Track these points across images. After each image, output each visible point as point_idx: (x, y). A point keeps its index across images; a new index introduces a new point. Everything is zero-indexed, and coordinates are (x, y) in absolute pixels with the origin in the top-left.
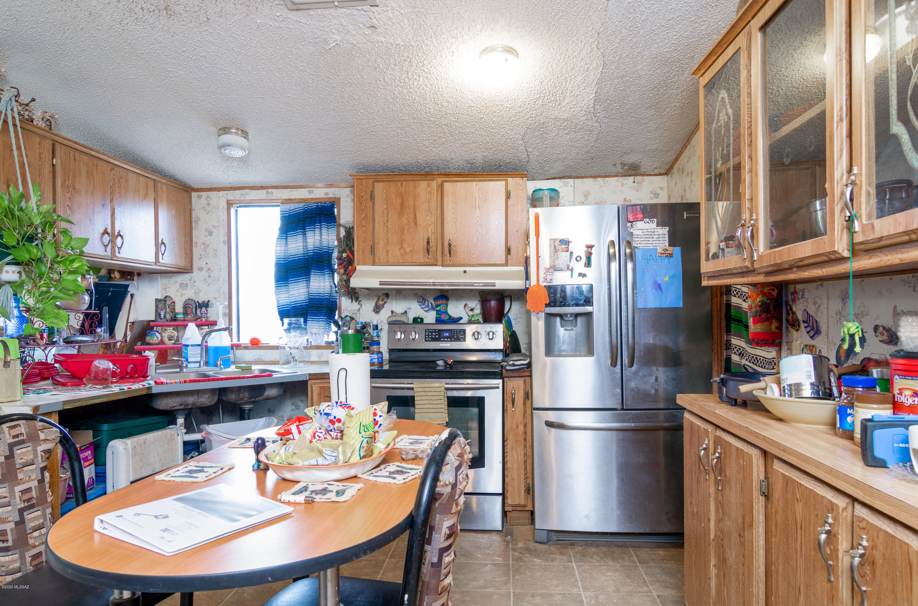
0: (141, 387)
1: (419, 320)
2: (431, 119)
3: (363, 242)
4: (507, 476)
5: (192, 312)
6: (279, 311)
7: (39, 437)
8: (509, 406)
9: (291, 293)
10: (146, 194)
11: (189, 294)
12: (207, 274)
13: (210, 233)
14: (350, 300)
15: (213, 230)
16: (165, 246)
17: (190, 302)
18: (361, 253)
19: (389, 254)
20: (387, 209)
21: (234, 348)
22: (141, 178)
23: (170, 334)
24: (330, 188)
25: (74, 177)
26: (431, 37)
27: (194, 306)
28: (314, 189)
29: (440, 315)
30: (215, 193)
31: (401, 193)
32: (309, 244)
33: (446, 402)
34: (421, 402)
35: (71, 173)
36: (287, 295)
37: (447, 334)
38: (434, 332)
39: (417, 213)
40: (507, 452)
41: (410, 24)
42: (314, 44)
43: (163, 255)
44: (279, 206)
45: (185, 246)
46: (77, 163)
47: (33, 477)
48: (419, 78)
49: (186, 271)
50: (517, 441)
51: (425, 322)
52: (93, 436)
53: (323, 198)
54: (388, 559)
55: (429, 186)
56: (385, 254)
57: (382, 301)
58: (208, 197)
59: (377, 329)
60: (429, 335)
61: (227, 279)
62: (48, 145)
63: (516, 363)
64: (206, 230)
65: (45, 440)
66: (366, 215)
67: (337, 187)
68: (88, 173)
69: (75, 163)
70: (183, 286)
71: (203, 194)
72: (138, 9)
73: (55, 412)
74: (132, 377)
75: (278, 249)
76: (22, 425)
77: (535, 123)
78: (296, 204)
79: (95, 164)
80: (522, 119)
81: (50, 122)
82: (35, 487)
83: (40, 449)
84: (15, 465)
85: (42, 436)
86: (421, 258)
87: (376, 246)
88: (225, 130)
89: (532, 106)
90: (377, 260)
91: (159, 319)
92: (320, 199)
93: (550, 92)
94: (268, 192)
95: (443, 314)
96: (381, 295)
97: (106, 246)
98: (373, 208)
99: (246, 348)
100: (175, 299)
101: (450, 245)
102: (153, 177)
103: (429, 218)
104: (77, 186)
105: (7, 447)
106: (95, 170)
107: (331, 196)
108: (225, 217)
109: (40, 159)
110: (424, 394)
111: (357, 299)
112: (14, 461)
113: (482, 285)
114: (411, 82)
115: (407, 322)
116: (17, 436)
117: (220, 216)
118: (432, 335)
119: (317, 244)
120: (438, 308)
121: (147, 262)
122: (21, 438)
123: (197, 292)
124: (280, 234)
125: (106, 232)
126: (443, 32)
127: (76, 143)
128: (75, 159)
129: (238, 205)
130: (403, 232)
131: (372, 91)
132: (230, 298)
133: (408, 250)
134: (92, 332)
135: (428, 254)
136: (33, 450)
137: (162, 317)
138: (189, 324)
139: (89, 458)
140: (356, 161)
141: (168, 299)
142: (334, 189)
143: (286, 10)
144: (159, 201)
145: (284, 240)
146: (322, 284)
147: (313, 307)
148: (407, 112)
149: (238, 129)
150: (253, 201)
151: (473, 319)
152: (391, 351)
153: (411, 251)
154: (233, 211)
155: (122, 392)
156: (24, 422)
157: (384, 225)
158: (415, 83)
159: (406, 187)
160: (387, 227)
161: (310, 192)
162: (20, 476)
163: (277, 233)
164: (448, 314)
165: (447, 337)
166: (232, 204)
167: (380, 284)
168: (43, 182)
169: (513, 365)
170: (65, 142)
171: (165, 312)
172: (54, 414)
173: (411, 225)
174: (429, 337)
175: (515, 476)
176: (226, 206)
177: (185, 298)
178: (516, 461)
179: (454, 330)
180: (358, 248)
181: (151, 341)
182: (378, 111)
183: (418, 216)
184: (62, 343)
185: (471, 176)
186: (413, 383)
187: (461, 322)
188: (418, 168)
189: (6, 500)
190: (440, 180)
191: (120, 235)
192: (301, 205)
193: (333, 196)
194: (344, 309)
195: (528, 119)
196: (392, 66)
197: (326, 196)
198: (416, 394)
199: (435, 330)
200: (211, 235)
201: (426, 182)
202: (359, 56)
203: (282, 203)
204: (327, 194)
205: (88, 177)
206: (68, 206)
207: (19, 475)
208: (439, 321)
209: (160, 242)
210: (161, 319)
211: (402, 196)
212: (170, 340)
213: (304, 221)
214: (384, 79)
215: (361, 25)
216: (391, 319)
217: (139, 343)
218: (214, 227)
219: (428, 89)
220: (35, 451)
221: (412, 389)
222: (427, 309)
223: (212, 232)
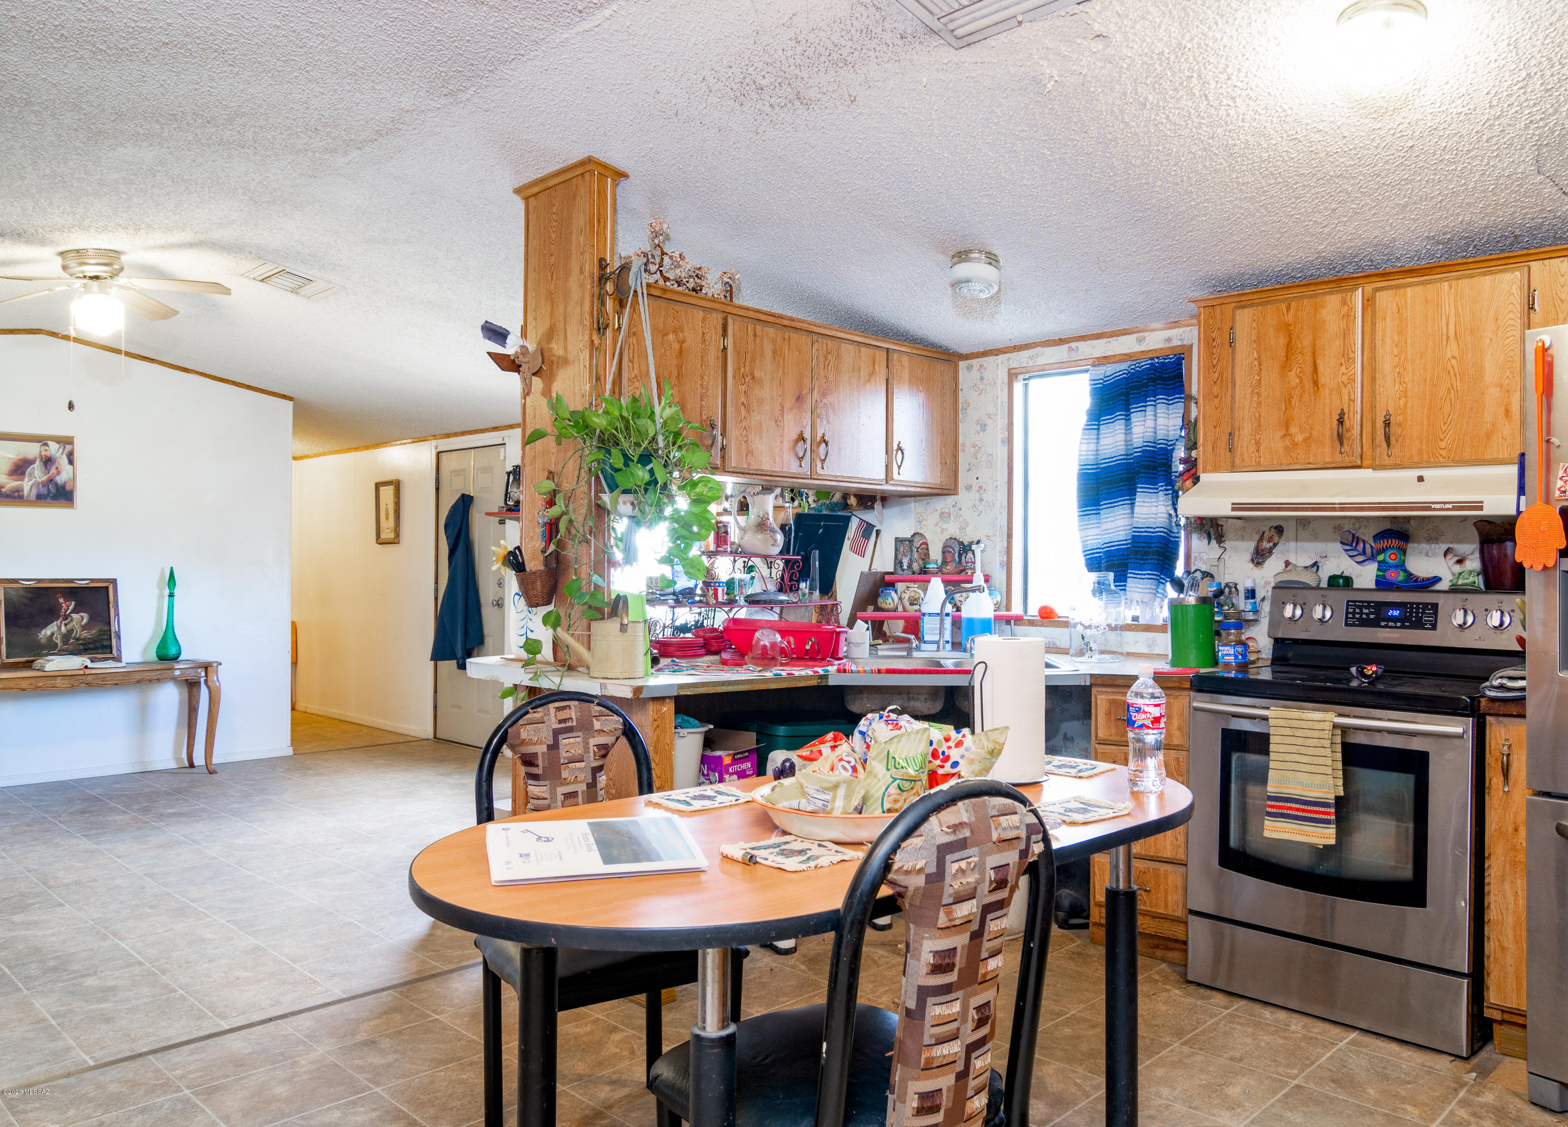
0: (811, 673)
1: (1341, 581)
2: (1302, 171)
3: (1215, 427)
4: (1489, 938)
5: (954, 560)
6: (1087, 560)
7: (593, 726)
8: (1495, 780)
9: (1104, 526)
10: (872, 373)
11: (953, 529)
12: (978, 496)
13: (984, 427)
14: (1206, 541)
15: (989, 421)
16: (903, 453)
17: (951, 543)
18: (1210, 448)
19: (1262, 449)
20: (1259, 359)
21: (1012, 622)
22: (863, 349)
23: (913, 594)
24: (1175, 328)
25: (753, 360)
26: (1216, 23)
27: (957, 549)
28: (1146, 334)
29: (1385, 571)
30: (990, 359)
31: (1287, 325)
32: (1134, 436)
33: (1340, 755)
34: (1282, 748)
35: (748, 356)
36: (1096, 531)
37: (1396, 613)
38: (1366, 607)
39: (1320, 362)
40: (1489, 884)
41: (1164, 13)
42: (1022, 92)
43: (899, 467)
44: (1087, 371)
45: (941, 451)
46: (758, 340)
47: (581, 777)
48: (1235, 102)
49: (944, 492)
50: (1514, 864)
51: (1355, 586)
52: (757, 740)
53: (1162, 349)
54: (1177, 1044)
55: (1344, 302)
56: (1253, 448)
57: (1269, 541)
58: (981, 366)
59: (1253, 597)
60: (1354, 613)
61: (1005, 504)
62: (716, 320)
63: (1510, 684)
64: (978, 422)
65: (601, 731)
66: (1221, 374)
67: (1188, 326)
68: (774, 352)
69: (755, 341)
70: (945, 516)
71: (975, 362)
72: (767, 109)
73: (669, 697)
74: (813, 659)
75: (1084, 447)
76: (573, 708)
77: (1553, 132)
78: (1117, 365)
79: (787, 338)
80: (1510, 130)
81: (731, 286)
82: (583, 792)
83: (593, 741)
84: (559, 758)
85: (597, 725)
86: (1327, 452)
87: (1237, 433)
88: (962, 256)
89: (1523, 98)
90: (1238, 461)
91: (899, 570)
92: (1155, 350)
93: (1550, 60)
94: (1070, 349)
95: (1392, 570)
96: (1266, 529)
97: (801, 459)
98: (1233, 360)
99: (1031, 623)
100: (929, 537)
101: (1387, 424)
102: (887, 346)
103: (1343, 369)
104: (757, 374)
105: (551, 734)
106: (787, 347)
107: (1176, 343)
108: (1006, 399)
109: (704, 341)
110: (1288, 731)
111: (1220, 539)
112: (558, 753)
113: (1450, 506)
114: (1222, 112)
115: (1314, 584)
116: (565, 721)
117: (997, 397)
118: (1361, 613)
119: (1149, 436)
120: (1381, 558)
121: (870, 479)
122: (569, 724)
123: (963, 526)
124: (1088, 421)
125: (801, 438)
126: (1235, 7)
127: (758, 311)
128: (755, 335)
129: (1027, 376)
130: (1290, 401)
131: (1158, 145)
132: (1010, 536)
133: (1300, 438)
134: (794, 589)
135: (1341, 444)
136: (584, 742)
137: (905, 567)
138: (933, 579)
139: (748, 773)
140: (1200, 273)
141: (917, 539)
142: (1181, 330)
143: (952, 51)
144: (895, 382)
145: (1095, 432)
146: (1154, 510)
147: (1136, 553)
148: (1244, 168)
149: (980, 252)
150: (1046, 367)
151: (1460, 582)
152: (1279, 643)
153: (1305, 440)
154: (1018, 387)
155: (778, 678)
156: (577, 703)
157: (1252, 391)
158: (1232, 113)
159: (1297, 310)
160: (1259, 395)
161: (1140, 341)
162: (565, 774)
163: (1083, 419)
164: (1405, 571)
165: (1394, 619)
166: (1016, 375)
167: (1233, 509)
168: (707, 373)
169: (1502, 687)
170: (742, 313)
171: (911, 559)
172: (668, 701)
173: (1307, 386)
174: (1354, 617)
175: (1509, 943)
176: (1006, 381)
177: (947, 536)
178: (1511, 907)
179: (1412, 604)
180: (1204, 439)
181: (884, 606)
182: (1189, 178)
183: (1321, 368)
184: (742, 602)
185: (1438, 270)
186: (1268, 708)
187: (1438, 587)
188: (1330, 269)
189: (546, 802)
190: (1369, 288)
191: (824, 441)
192: (1124, 366)
193: (1180, 343)
194: (1196, 557)
195: (1527, 127)
196: (1170, 93)
197: (1167, 345)
198: (1272, 731)
199: (1369, 602)
200: (984, 430)
201: (1339, 296)
202: (1103, 91)
203: (1094, 365)
204: (1169, 340)
205: (774, 358)
206: (743, 404)
207: (563, 772)
208: (1382, 584)
209: (895, 447)
210: (903, 570)
211: (1287, 329)
212: (912, 604)
213: (1127, 395)
214: (1167, 118)
215: (1079, 41)
216: (1280, 579)
217: (871, 608)
218: (989, 416)
219: (1263, 118)
220: (586, 744)
221: (1266, 719)
222: (1361, 558)
223: (985, 425)
